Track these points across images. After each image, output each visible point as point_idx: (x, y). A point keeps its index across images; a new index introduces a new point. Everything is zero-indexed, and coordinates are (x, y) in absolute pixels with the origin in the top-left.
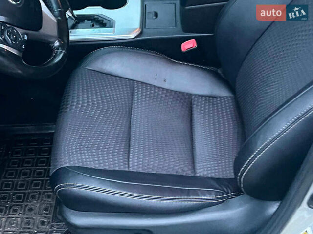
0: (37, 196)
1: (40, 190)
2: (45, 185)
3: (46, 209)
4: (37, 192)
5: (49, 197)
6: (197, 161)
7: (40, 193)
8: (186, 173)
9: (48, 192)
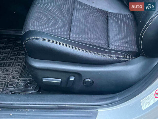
0: (12, 64)
1: (14, 62)
2: (17, 59)
3: (16, 71)
4: (12, 62)
5: (19, 65)
6: (110, 42)
7: (13, 63)
8: (104, 47)
9: (18, 63)
